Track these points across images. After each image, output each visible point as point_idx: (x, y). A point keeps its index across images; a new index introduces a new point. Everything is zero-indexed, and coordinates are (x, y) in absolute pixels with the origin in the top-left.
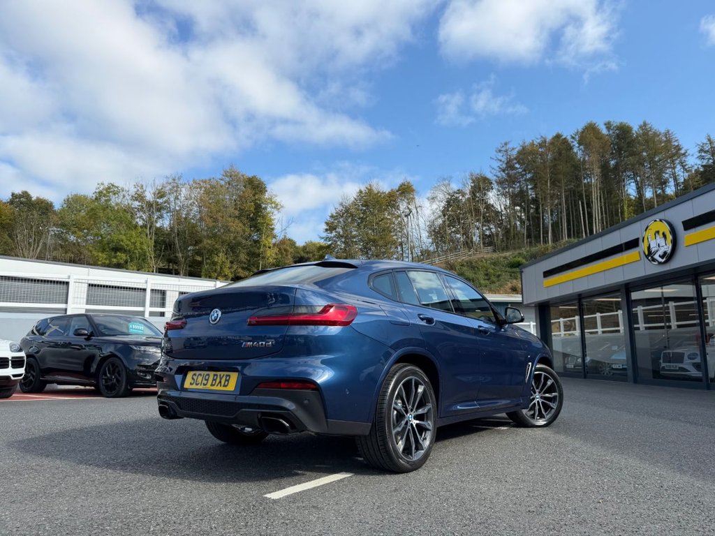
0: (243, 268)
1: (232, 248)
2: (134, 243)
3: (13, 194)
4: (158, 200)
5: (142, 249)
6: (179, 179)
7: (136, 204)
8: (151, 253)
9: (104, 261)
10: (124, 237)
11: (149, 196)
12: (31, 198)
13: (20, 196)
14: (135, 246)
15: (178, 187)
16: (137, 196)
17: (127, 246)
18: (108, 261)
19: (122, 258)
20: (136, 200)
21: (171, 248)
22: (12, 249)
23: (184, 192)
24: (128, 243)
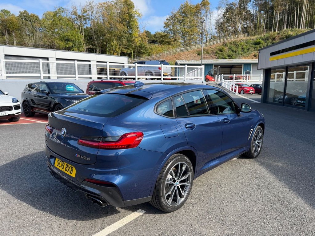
0: (125, 48)
1: (120, 38)
2: (75, 37)
3: (20, 12)
4: (84, 14)
5: (79, 40)
6: (92, 2)
7: (74, 17)
8: (83, 41)
9: (62, 46)
10: (70, 34)
11: (79, 13)
12: (28, 14)
13: (23, 13)
14: (75, 39)
15: (92, 7)
16: (73, 12)
17: (72, 38)
18: (64, 46)
19: (70, 44)
20: (73, 15)
21: (92, 38)
22: (22, 41)
23: (95, 10)
24: (72, 37)
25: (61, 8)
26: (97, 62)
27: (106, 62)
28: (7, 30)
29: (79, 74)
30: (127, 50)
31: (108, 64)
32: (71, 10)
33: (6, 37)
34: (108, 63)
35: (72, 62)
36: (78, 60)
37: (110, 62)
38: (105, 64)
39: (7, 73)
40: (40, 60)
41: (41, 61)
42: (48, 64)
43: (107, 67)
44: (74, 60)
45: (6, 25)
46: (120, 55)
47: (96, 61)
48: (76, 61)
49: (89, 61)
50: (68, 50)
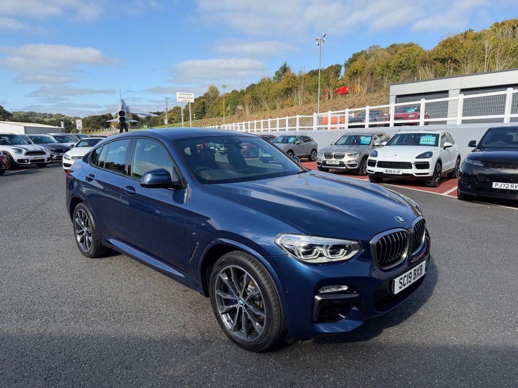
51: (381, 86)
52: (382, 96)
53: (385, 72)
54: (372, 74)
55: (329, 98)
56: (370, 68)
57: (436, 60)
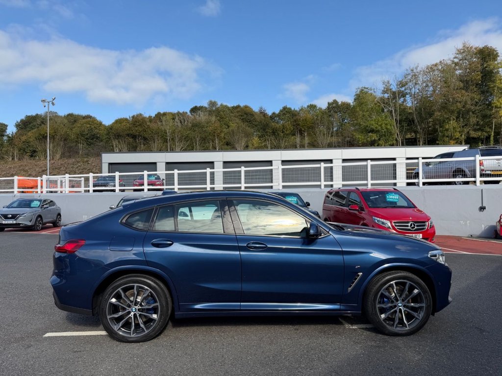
0: (475, 130)
1: (462, 115)
2: (381, 125)
3: (328, 103)
4: (401, 89)
5: (387, 128)
6: (416, 68)
7: (386, 96)
8: (396, 130)
9: (363, 141)
10: (373, 122)
11: (394, 88)
12: (338, 103)
13: (332, 103)
14: (382, 127)
15: (415, 75)
16: (385, 89)
17: (376, 128)
18: (365, 141)
19: (374, 137)
20: (386, 93)
21: (414, 123)
22: (315, 141)
23: (421, 78)
24: (377, 126)
25: (365, 88)
26: (408, 159)
27: (417, 158)
28: (300, 130)
29: (372, 179)
30: (479, 133)
31: (421, 161)
32: (381, 87)
33: (298, 139)
34: (420, 159)
35: (364, 163)
36: (372, 160)
37: (423, 158)
38: (416, 161)
39: (283, 182)
40: (322, 163)
41: (323, 165)
42: (331, 168)
43: (418, 166)
44: (366, 160)
45: (299, 125)
46: (463, 143)
47: (405, 159)
48: (369, 161)
49: (394, 159)
50: (371, 146)
51: (77, 152)
52: (78, 162)
53: (80, 139)
54: (65, 140)
55: (13, 159)
56: (63, 133)
57: (128, 135)
